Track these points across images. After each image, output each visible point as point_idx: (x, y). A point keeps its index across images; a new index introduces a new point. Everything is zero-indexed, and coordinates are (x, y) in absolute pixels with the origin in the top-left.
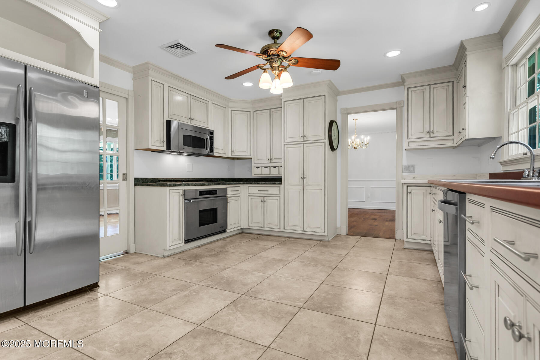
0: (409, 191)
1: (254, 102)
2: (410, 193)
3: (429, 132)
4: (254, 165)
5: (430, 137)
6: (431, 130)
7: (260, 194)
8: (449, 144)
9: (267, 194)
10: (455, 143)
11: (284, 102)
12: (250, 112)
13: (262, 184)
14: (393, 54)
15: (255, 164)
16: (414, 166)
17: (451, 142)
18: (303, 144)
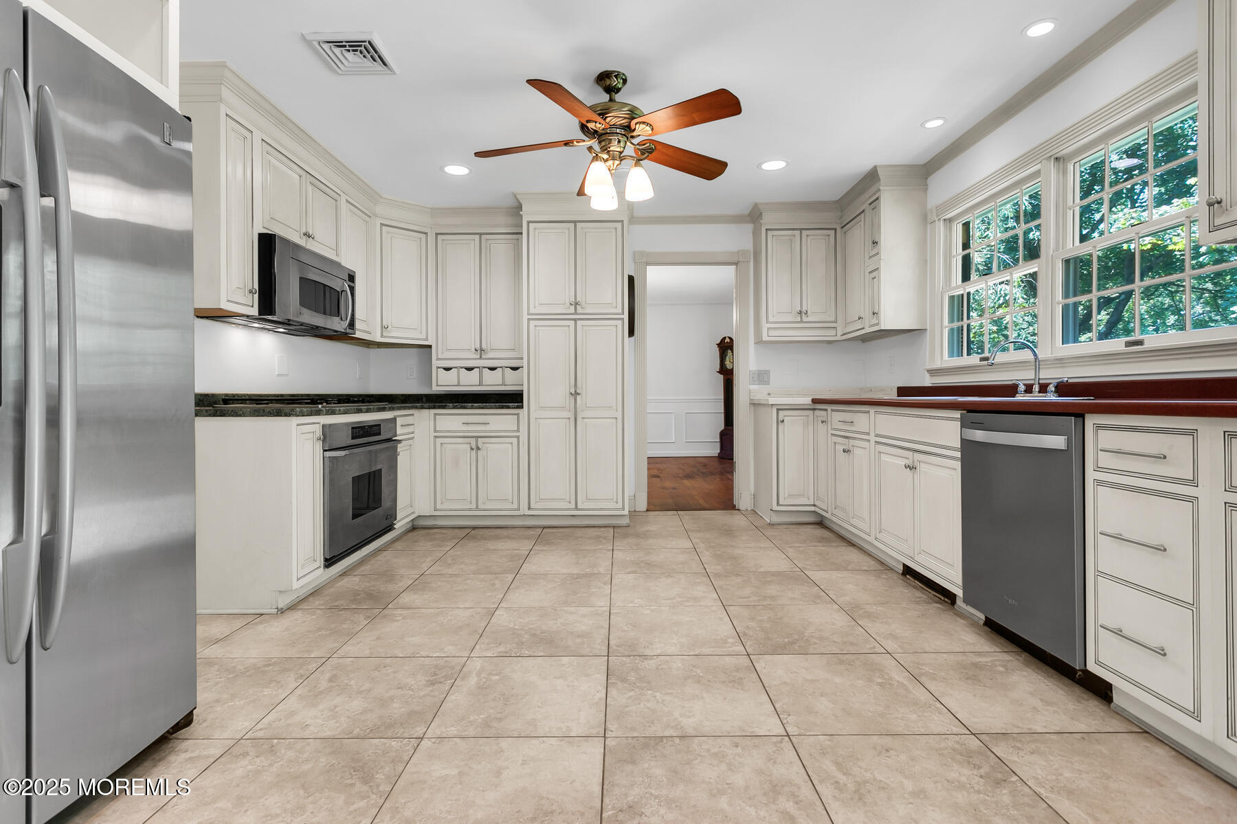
0: (781, 419)
1: (435, 212)
2: (783, 421)
3: (800, 313)
4: (435, 363)
5: (802, 322)
6: (804, 310)
7: (468, 431)
8: (829, 335)
9: (486, 431)
10: (839, 333)
11: (529, 222)
12: (426, 233)
13: (472, 408)
14: (774, 166)
15: (438, 359)
16: (767, 373)
17: (832, 332)
18: (575, 320)
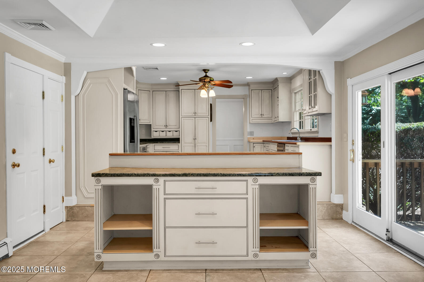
0: (254, 146)
1: (152, 85)
2: (255, 147)
3: (261, 115)
5: (262, 117)
6: (263, 114)
7: (164, 150)
8: (270, 121)
9: (169, 150)
10: (273, 121)
11: (181, 89)
12: (150, 91)
13: (165, 143)
16: (253, 132)
17: (271, 120)
18: (195, 118)
